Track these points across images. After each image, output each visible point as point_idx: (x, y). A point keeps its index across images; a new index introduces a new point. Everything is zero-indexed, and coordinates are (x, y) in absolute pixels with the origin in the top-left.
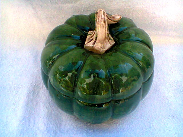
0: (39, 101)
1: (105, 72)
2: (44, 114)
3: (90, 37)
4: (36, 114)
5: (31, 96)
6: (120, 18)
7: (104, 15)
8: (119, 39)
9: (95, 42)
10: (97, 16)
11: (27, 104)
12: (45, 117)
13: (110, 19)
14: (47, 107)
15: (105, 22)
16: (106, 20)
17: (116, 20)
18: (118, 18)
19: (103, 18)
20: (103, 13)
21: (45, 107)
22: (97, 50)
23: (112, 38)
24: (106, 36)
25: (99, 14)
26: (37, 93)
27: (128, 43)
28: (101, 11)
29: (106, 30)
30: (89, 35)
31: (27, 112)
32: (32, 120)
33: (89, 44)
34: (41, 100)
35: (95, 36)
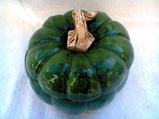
0: (26, 90)
1: (92, 71)
2: (30, 103)
3: (71, 37)
4: (23, 102)
5: (19, 85)
6: (96, 15)
7: (82, 15)
8: (98, 34)
9: (77, 41)
10: (75, 17)
11: (15, 93)
12: (30, 106)
13: (87, 16)
14: (33, 96)
15: (84, 22)
16: (84, 20)
17: (92, 17)
18: (94, 14)
19: (81, 18)
20: (80, 13)
21: (31, 96)
22: (80, 49)
23: (91, 35)
24: (87, 35)
25: (76, 15)
26: (25, 83)
27: (108, 38)
28: (78, 11)
29: (86, 29)
30: (70, 35)
31: (15, 100)
32: (18, 108)
33: (71, 45)
34: (28, 90)
35: (76, 36)
